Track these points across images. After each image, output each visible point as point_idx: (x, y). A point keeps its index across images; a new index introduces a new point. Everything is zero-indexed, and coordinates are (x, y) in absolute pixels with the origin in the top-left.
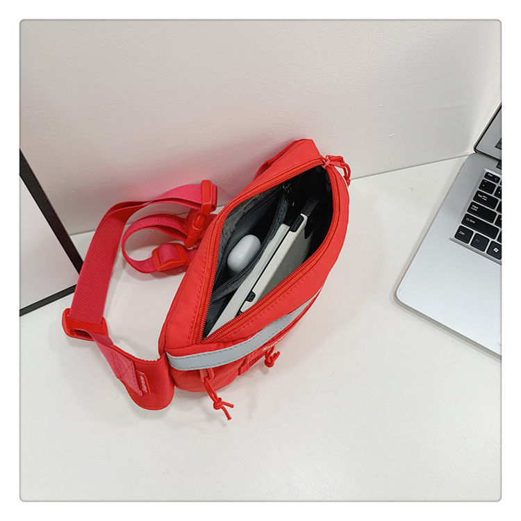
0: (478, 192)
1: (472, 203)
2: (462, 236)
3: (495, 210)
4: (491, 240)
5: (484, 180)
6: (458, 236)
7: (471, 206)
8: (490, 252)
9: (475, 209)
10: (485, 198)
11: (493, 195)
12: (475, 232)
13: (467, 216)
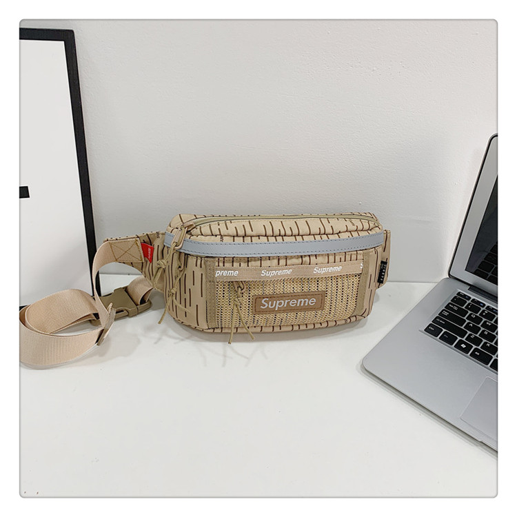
0: (450, 303)
1: (444, 310)
2: (432, 330)
3: (465, 318)
4: (459, 338)
5: (455, 297)
6: (427, 330)
7: (442, 311)
8: (458, 346)
9: (446, 314)
10: (456, 308)
11: (464, 308)
12: (444, 330)
13: (437, 317)
